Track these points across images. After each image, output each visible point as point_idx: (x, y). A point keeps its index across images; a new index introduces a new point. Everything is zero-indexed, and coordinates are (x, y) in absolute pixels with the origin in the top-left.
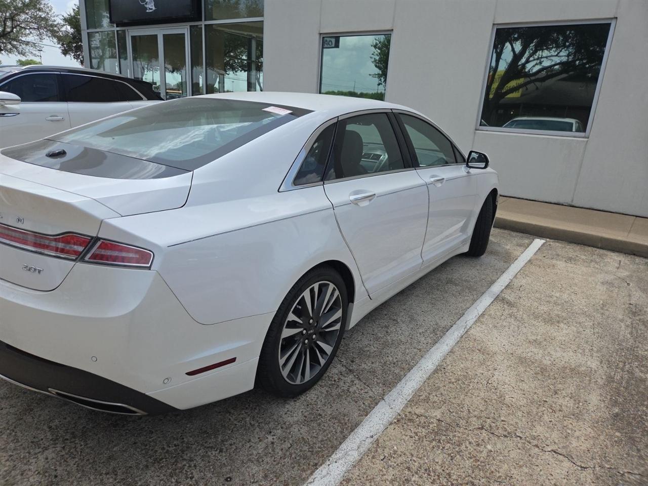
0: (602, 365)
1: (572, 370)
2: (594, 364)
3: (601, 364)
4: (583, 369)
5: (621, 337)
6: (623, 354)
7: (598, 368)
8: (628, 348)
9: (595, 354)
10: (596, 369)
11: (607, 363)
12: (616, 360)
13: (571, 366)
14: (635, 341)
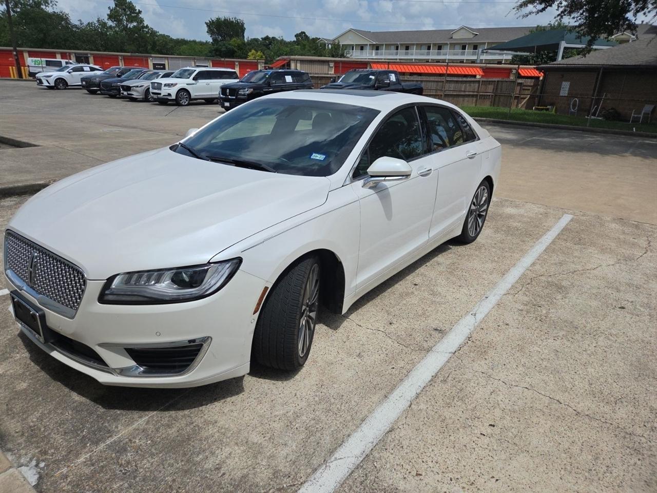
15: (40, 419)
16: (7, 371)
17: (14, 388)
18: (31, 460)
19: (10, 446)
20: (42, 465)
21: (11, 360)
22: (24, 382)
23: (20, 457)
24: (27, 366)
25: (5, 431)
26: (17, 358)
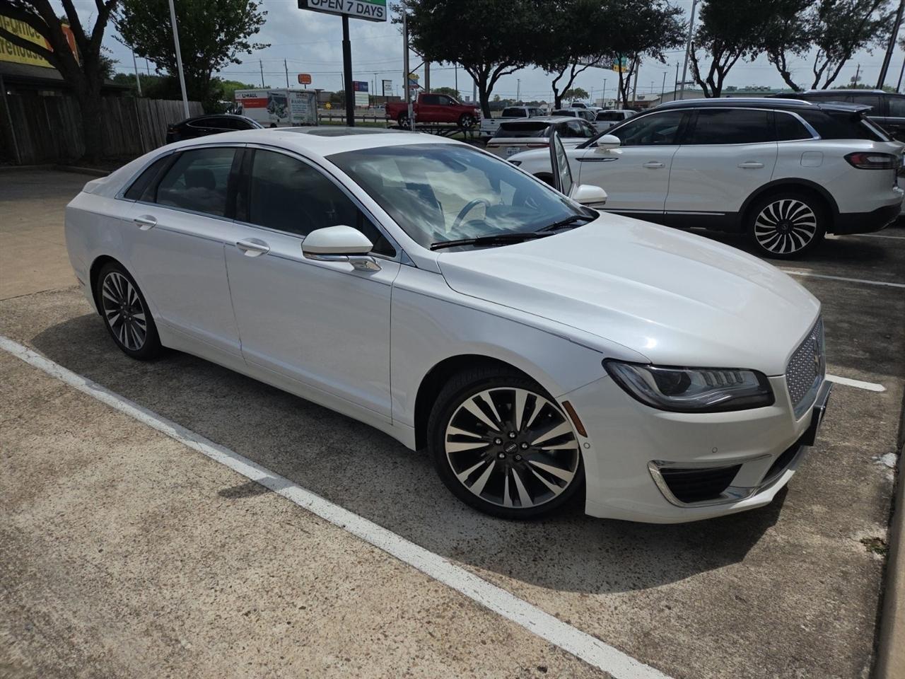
0: (13, 527)
1: (32, 496)
2: (22, 520)
3: (15, 527)
4: (24, 506)
5: (47, 593)
6: (11, 567)
7: (13, 520)
8: (17, 584)
9: (38, 532)
10: (12, 518)
11: (12, 535)
12: (8, 549)
13: (38, 498)
14: (23, 607)
15: (841, 478)
16: (813, 533)
17: (828, 512)
18: (878, 465)
19: (882, 481)
20: (875, 458)
21: (791, 541)
22: (812, 510)
23: (883, 471)
24: (788, 522)
25: (875, 490)
26: (783, 536)
